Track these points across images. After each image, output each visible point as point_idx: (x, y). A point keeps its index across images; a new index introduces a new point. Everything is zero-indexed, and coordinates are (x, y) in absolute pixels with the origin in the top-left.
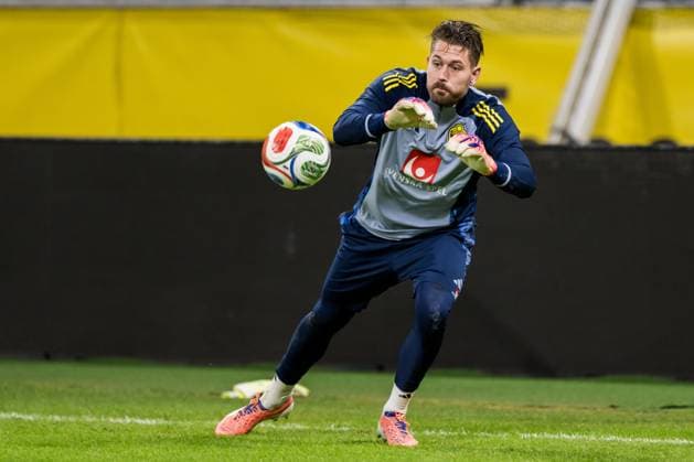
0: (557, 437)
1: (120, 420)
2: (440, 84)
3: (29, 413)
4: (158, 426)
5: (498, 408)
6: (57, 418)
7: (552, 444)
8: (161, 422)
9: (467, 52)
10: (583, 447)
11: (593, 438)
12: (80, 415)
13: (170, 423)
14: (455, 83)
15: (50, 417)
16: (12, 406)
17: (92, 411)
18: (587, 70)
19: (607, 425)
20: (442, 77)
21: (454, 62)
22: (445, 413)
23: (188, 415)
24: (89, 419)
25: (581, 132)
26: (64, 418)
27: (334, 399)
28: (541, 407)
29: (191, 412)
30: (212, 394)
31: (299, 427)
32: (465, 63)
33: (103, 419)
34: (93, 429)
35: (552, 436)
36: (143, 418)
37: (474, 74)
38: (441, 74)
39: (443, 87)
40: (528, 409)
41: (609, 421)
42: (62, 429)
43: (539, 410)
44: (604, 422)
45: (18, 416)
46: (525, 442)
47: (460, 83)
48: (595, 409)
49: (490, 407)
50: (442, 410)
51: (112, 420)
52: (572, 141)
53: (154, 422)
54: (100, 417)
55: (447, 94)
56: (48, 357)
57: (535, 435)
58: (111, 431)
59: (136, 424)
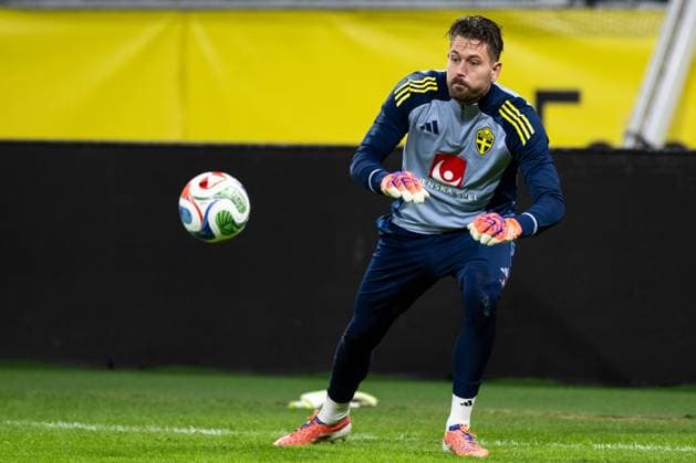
0: (631, 447)
1: (185, 431)
2: (459, 79)
3: (92, 423)
4: (224, 437)
5: (571, 417)
6: (120, 428)
7: (625, 455)
8: (227, 432)
9: (485, 47)
10: (658, 458)
11: (668, 448)
12: (144, 425)
13: (236, 433)
14: (474, 78)
15: (113, 428)
16: (75, 416)
17: (156, 422)
18: (661, 73)
19: (682, 436)
20: (460, 72)
21: (472, 57)
22: (517, 423)
23: (254, 424)
24: (153, 429)
25: (656, 137)
26: (127, 428)
27: (404, 408)
28: (614, 417)
29: (256, 422)
30: (278, 403)
31: (367, 437)
32: (483, 59)
33: (167, 429)
34: (156, 440)
35: (626, 447)
36: (209, 428)
37: (495, 69)
38: (459, 69)
39: (462, 83)
40: (602, 420)
41: (684, 431)
42: (125, 439)
43: (614, 420)
44: (679, 433)
45: (80, 426)
46: (599, 453)
47: (478, 78)
48: (670, 419)
49: (563, 417)
50: (514, 420)
51: (176, 430)
52: (646, 145)
53: (219, 432)
54: (163, 427)
55: (466, 89)
56: (111, 365)
57: (609, 446)
58: (175, 442)
59: (201, 434)
